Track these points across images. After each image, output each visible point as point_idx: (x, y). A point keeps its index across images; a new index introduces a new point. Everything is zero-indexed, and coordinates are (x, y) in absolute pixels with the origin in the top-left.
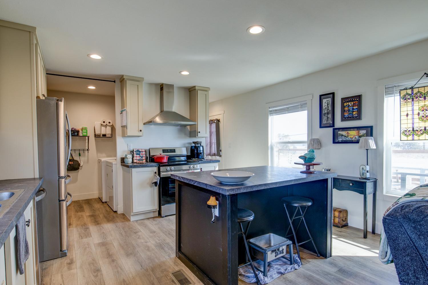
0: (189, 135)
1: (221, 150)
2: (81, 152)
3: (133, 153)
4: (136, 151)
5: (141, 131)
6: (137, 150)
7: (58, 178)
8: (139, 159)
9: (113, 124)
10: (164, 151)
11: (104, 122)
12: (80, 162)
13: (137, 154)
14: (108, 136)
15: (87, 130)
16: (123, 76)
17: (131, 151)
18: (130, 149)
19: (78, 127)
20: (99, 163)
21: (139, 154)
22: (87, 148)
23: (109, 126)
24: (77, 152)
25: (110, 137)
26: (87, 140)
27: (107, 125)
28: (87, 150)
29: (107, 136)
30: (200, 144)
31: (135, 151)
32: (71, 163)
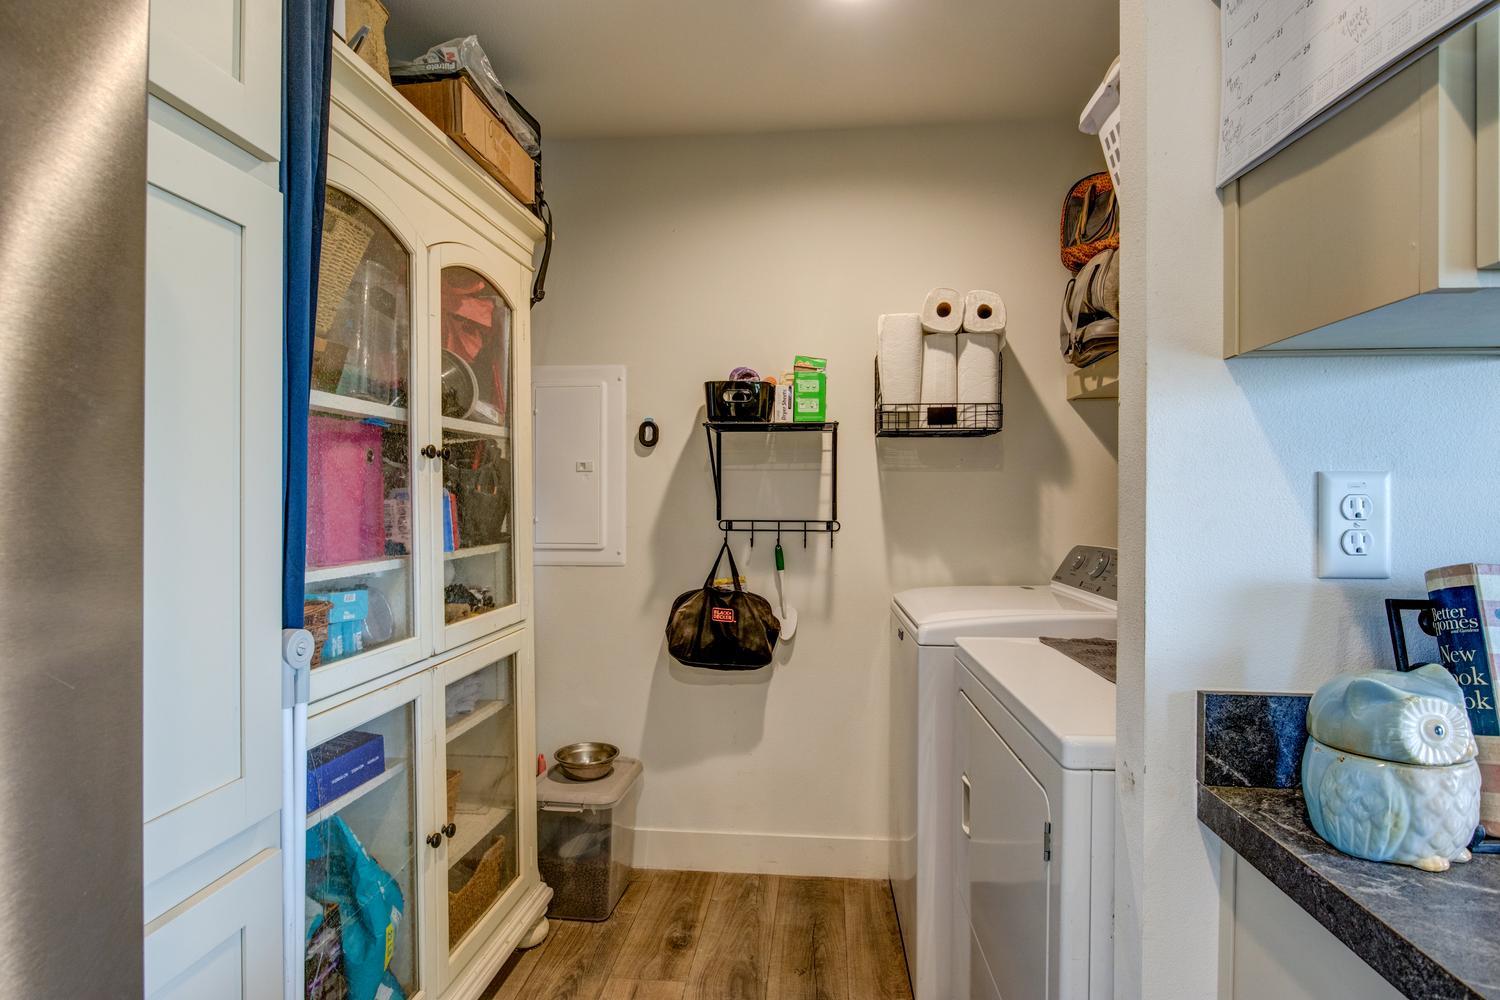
2: (791, 541)
11: (944, 311)
12: (777, 613)
14: (970, 424)
15: (823, 379)
17: (1389, 609)
18: (1362, 567)
19: (770, 367)
20: (901, 635)
22: (825, 514)
23: (981, 338)
24: (766, 541)
25: (984, 432)
26: (827, 457)
27: (962, 330)
28: (823, 527)
29: (966, 420)
32: (719, 615)
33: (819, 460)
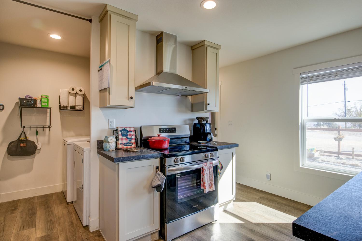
0: (190, 109)
1: (216, 128)
2: (40, 130)
3: (118, 133)
4: (122, 130)
5: (132, 98)
6: (123, 129)
8: (126, 143)
9: (85, 93)
10: (162, 130)
11: (73, 89)
12: (36, 144)
13: (123, 135)
14: (78, 109)
15: (48, 100)
16: (106, 5)
17: (114, 131)
18: (112, 127)
20: (64, 145)
21: (127, 135)
22: (48, 124)
23: (80, 95)
24: (34, 130)
25: (81, 110)
26: (48, 114)
27: (76, 93)
28: (48, 127)
29: (77, 108)
30: (207, 122)
31: (121, 131)
32: (22, 145)
33: (47, 114)
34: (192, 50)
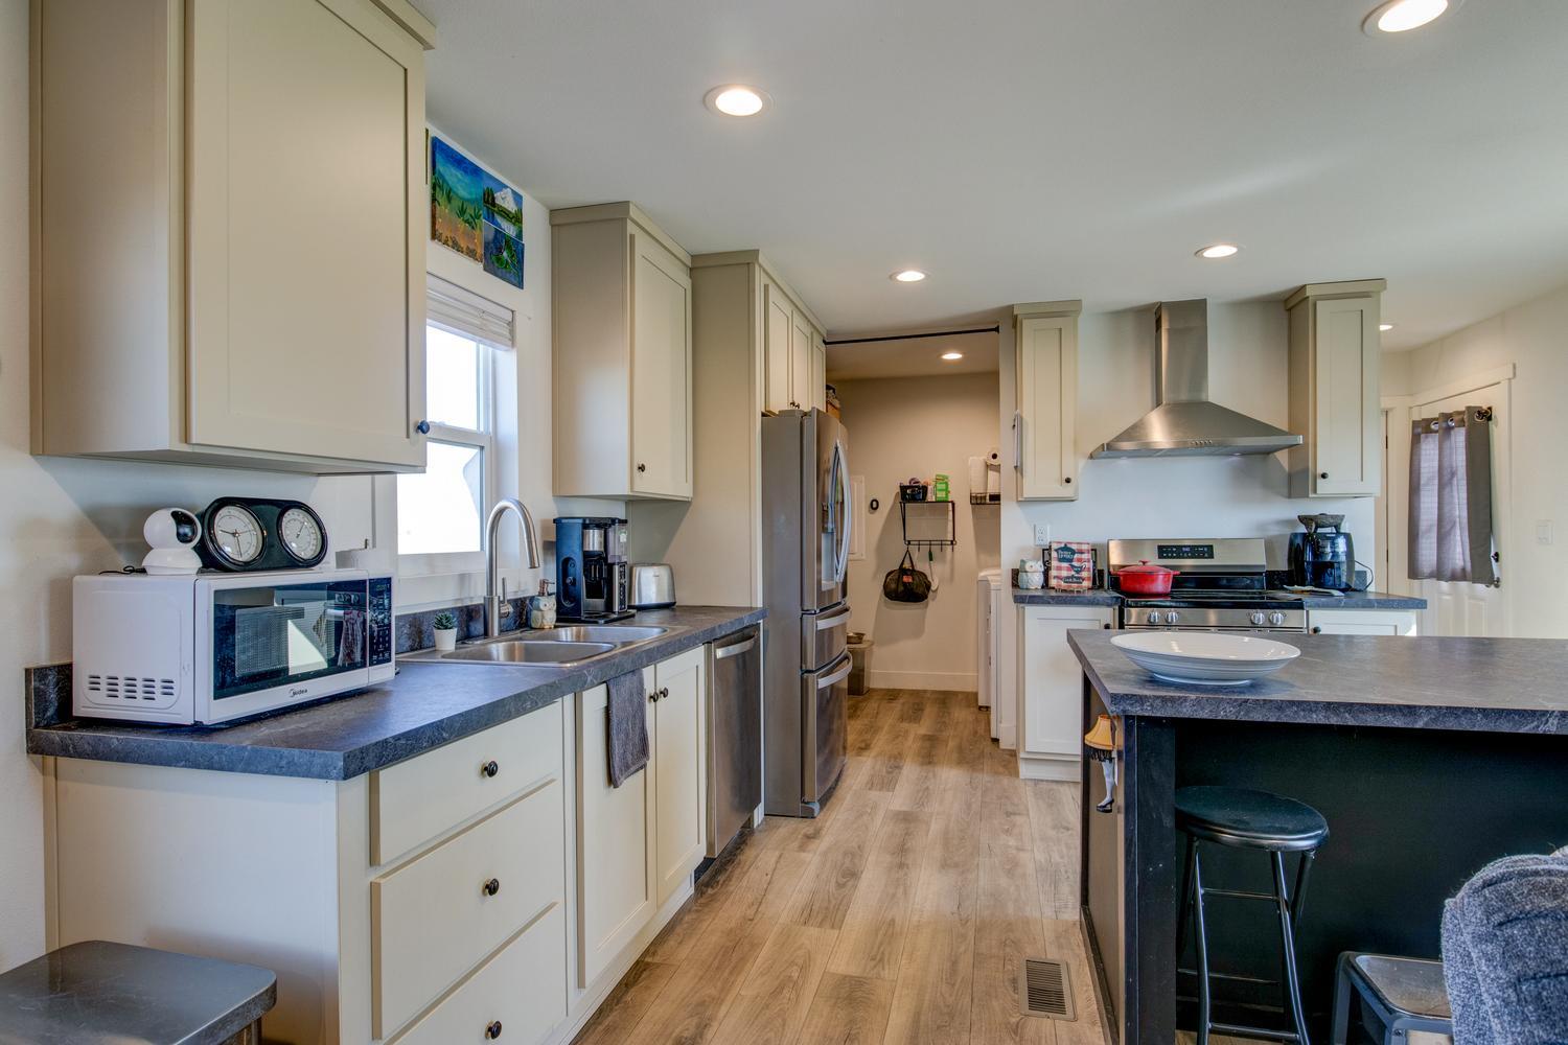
0: (1286, 491)
1: (1497, 554)
2: (935, 549)
3: (1050, 555)
4: (1062, 549)
5: (1068, 481)
6: (1063, 545)
7: (800, 612)
8: (1068, 578)
10: (1165, 551)
11: (994, 457)
12: (930, 579)
13: (1061, 560)
15: (946, 483)
16: (1011, 307)
17: (1044, 550)
18: (1042, 543)
19: (925, 477)
21: (1071, 561)
22: (950, 537)
24: (925, 549)
26: (950, 515)
28: (949, 543)
30: (1337, 527)
31: (1056, 550)
32: (906, 579)
33: (947, 516)
34: (1289, 310)
